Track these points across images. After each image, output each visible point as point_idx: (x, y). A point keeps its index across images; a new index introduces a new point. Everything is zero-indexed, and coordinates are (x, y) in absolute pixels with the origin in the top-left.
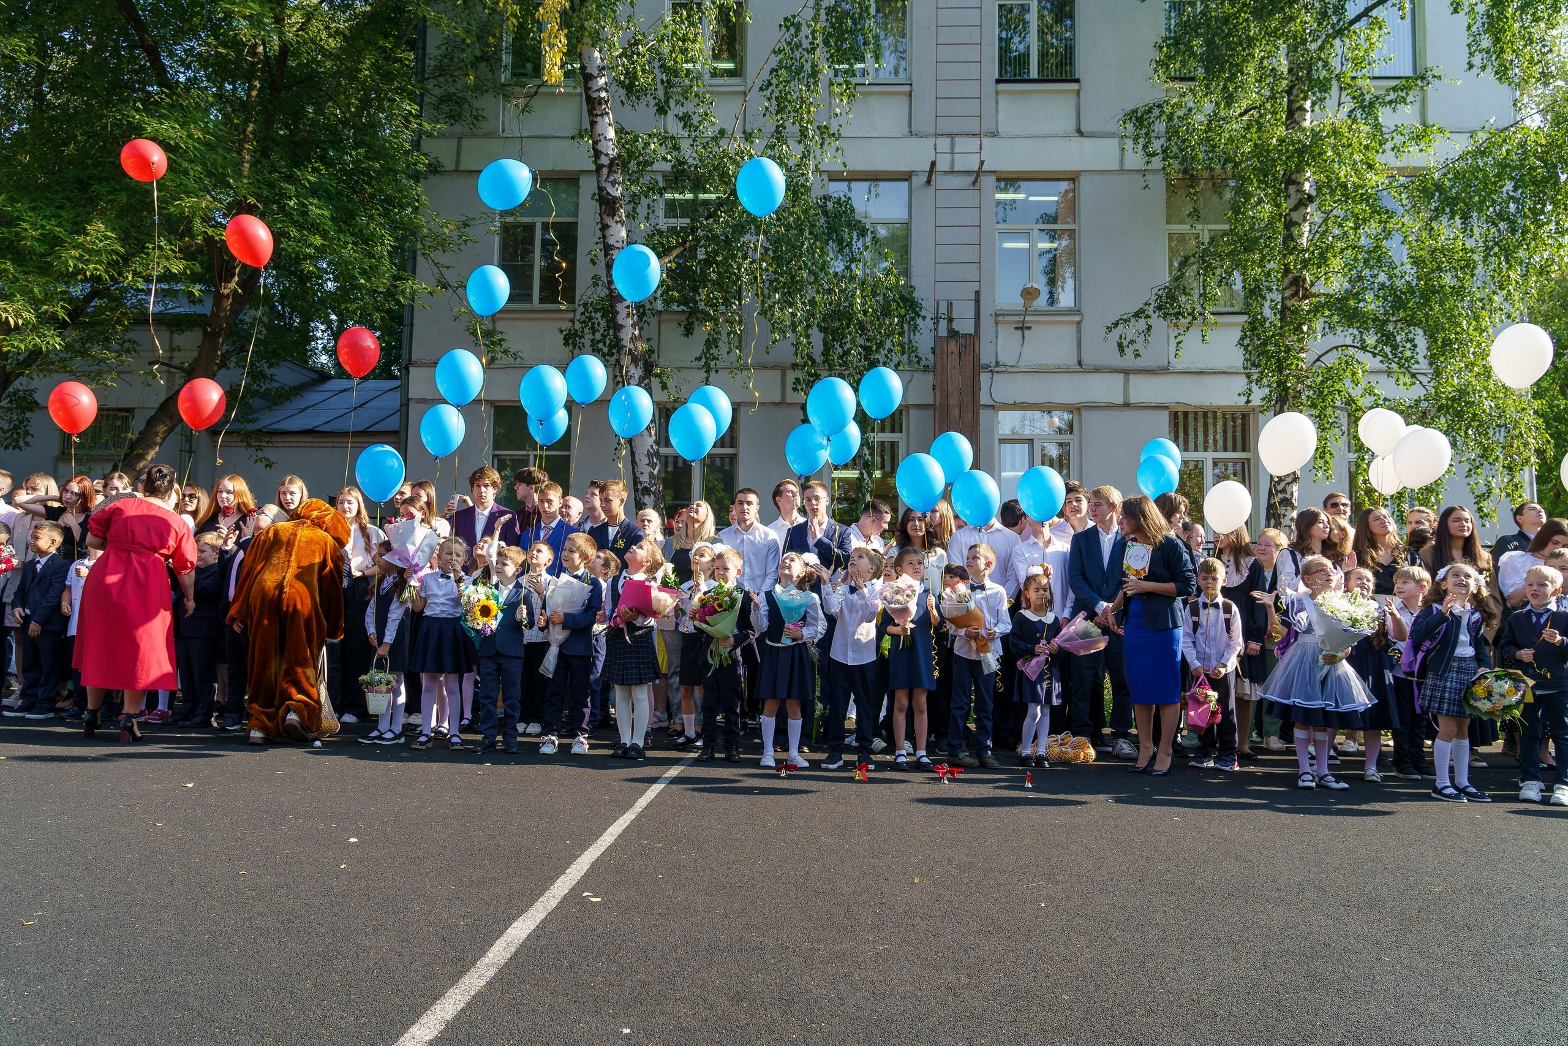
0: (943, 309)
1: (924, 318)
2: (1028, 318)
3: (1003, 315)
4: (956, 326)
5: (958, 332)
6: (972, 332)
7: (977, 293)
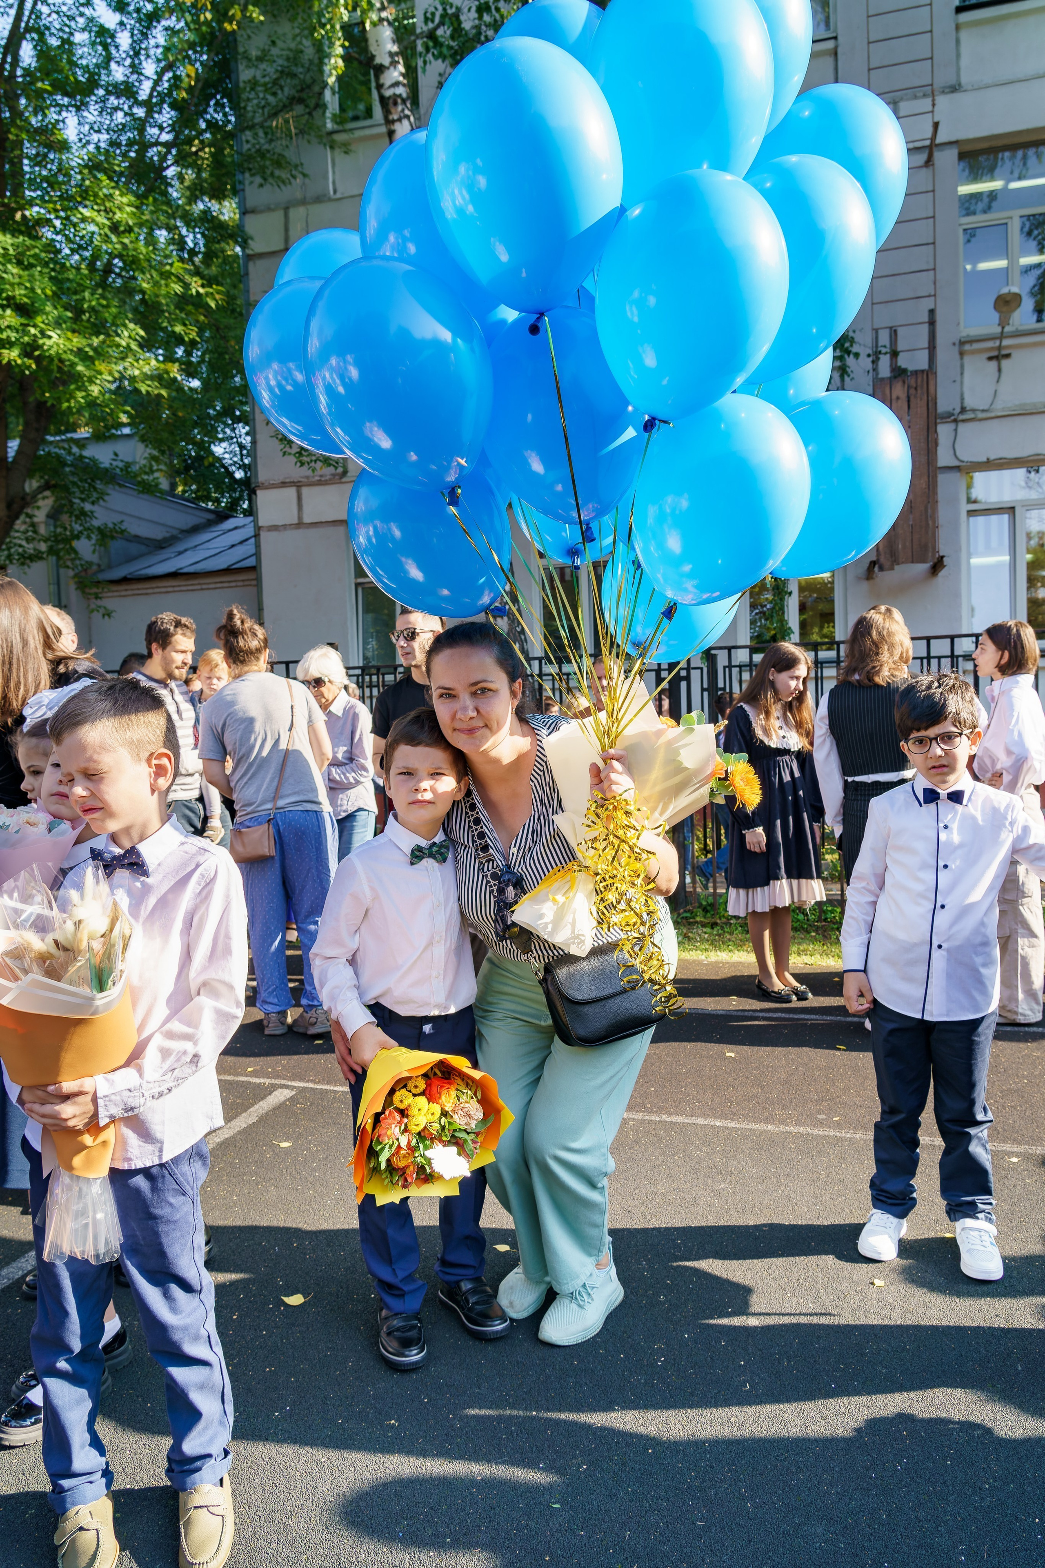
0: (884, 339)
1: (857, 355)
2: (1006, 342)
3: (971, 342)
4: (903, 361)
5: (904, 371)
6: (925, 366)
7: (932, 312)
